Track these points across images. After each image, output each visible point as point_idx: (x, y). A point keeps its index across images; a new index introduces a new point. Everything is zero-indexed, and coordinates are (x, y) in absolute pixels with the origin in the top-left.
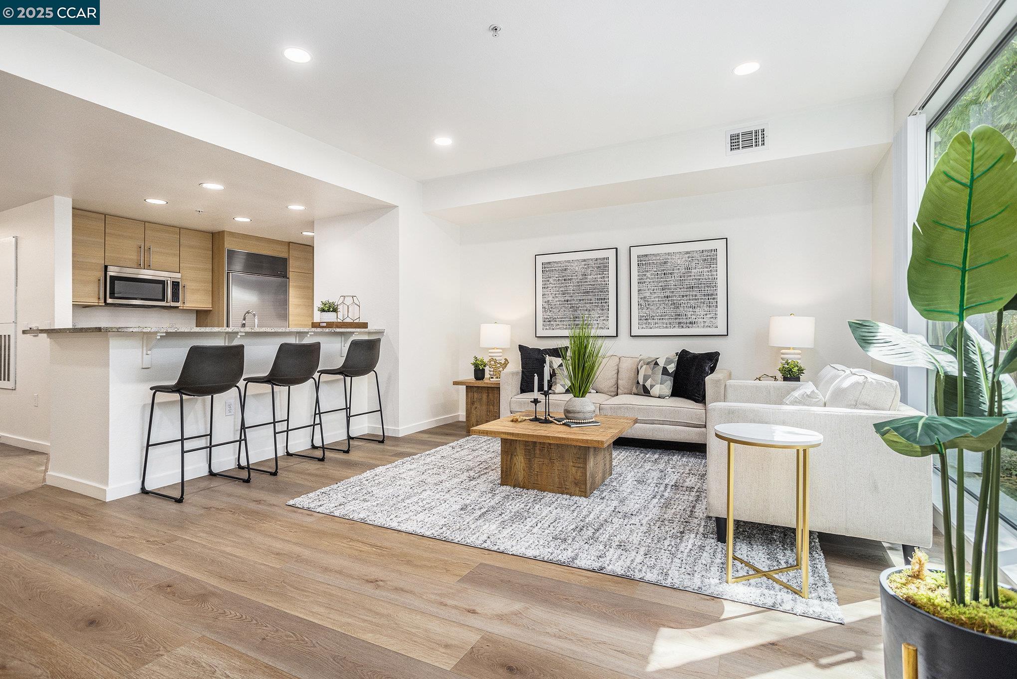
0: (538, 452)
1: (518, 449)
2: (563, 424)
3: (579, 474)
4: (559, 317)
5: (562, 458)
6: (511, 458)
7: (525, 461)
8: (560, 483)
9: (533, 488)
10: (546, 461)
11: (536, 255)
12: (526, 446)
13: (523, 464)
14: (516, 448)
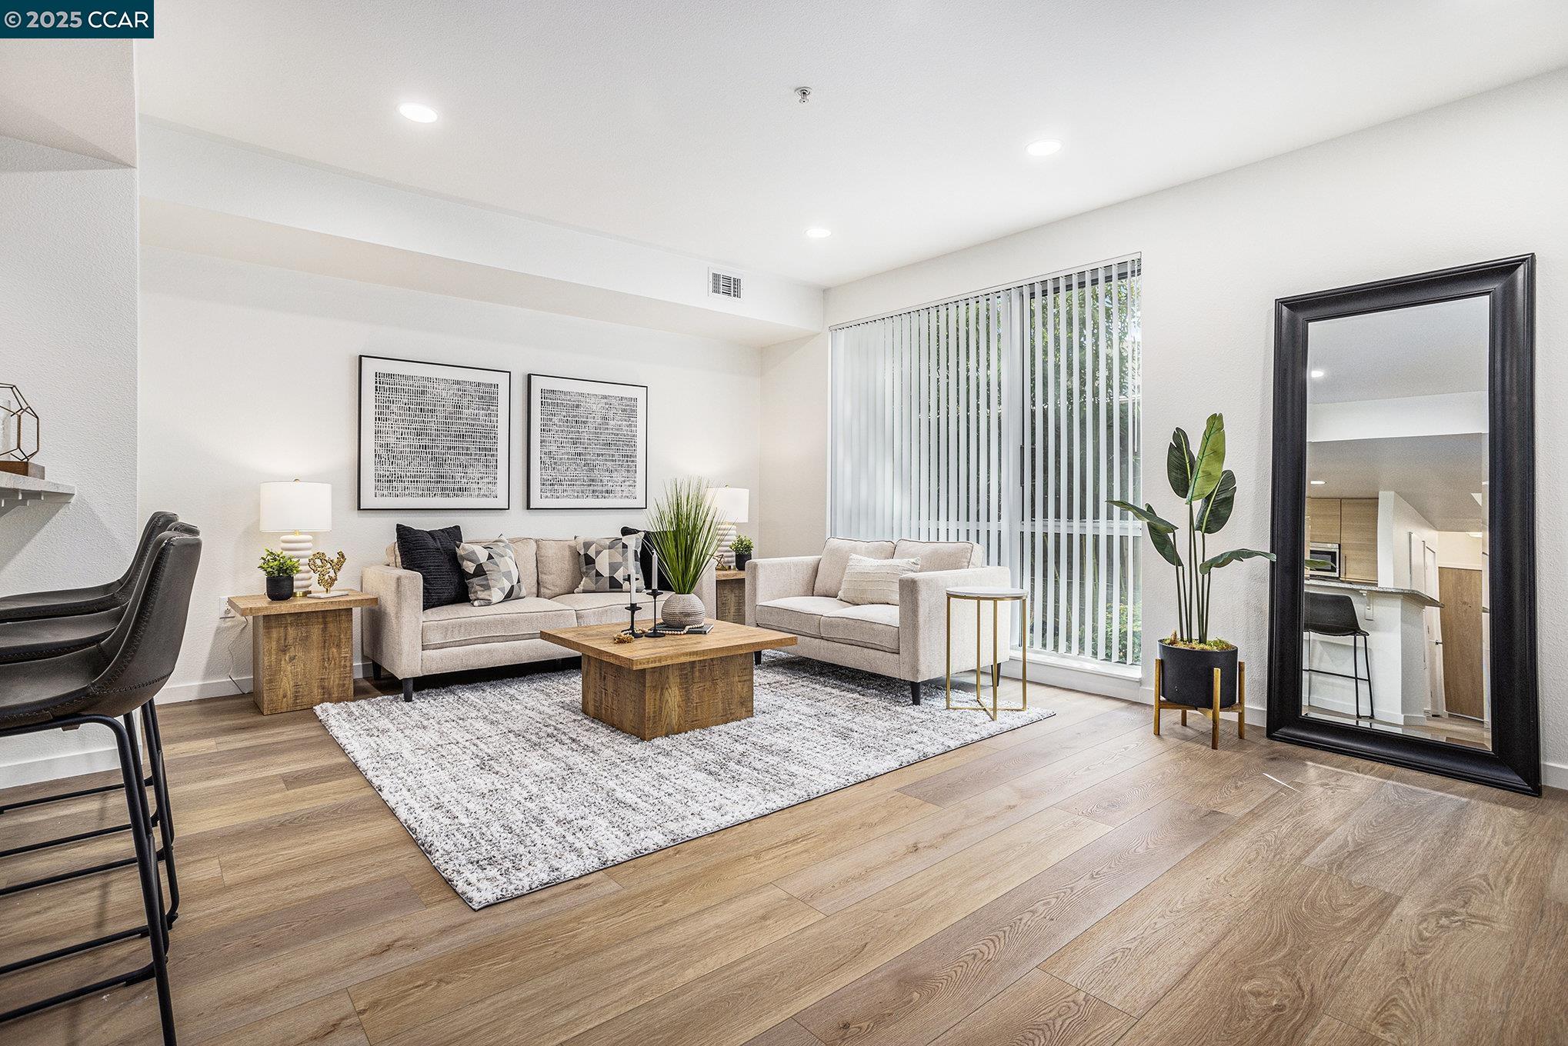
0: (697, 674)
1: (671, 677)
3: (745, 690)
4: (408, 474)
5: (726, 673)
6: (662, 694)
7: (680, 692)
8: (724, 710)
9: (693, 729)
10: (708, 684)
11: (361, 357)
12: (681, 670)
13: (678, 698)
14: (668, 678)
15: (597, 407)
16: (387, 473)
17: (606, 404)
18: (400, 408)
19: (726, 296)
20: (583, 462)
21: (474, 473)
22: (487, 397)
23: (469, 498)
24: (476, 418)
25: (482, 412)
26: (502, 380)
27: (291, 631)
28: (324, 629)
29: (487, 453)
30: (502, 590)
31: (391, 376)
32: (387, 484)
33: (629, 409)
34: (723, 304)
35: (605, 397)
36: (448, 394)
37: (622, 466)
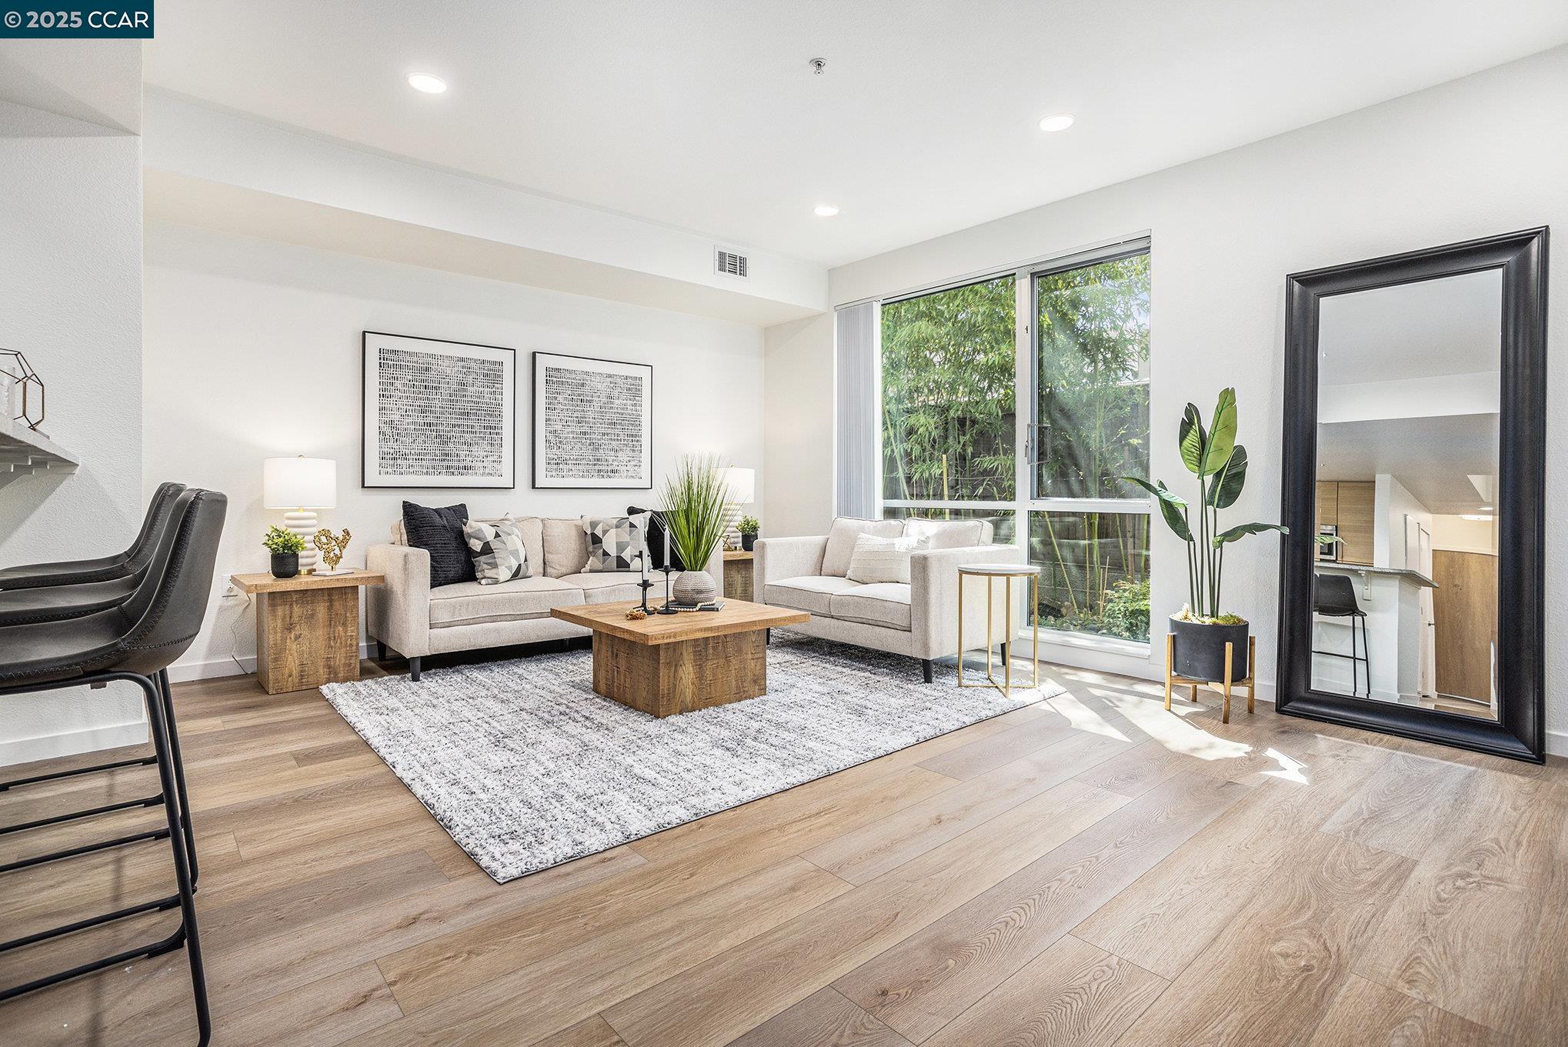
0: (711, 651)
1: (685, 654)
2: (700, 610)
3: (758, 667)
4: (413, 452)
5: (740, 651)
6: (676, 671)
7: (694, 669)
8: (738, 687)
9: (706, 706)
10: (722, 661)
11: (364, 333)
12: (695, 646)
13: (692, 675)
14: (681, 654)
15: (602, 386)
16: (392, 451)
17: (611, 383)
18: (404, 385)
19: (733, 275)
20: (588, 441)
21: (479, 451)
22: (492, 374)
23: (474, 477)
24: (480, 395)
25: (486, 389)
26: (506, 357)
27: (297, 609)
28: (330, 608)
29: (492, 431)
30: (509, 568)
31: (395, 352)
32: (391, 462)
33: (634, 389)
34: (730, 282)
35: (610, 376)
36: (452, 371)
37: (627, 445)
